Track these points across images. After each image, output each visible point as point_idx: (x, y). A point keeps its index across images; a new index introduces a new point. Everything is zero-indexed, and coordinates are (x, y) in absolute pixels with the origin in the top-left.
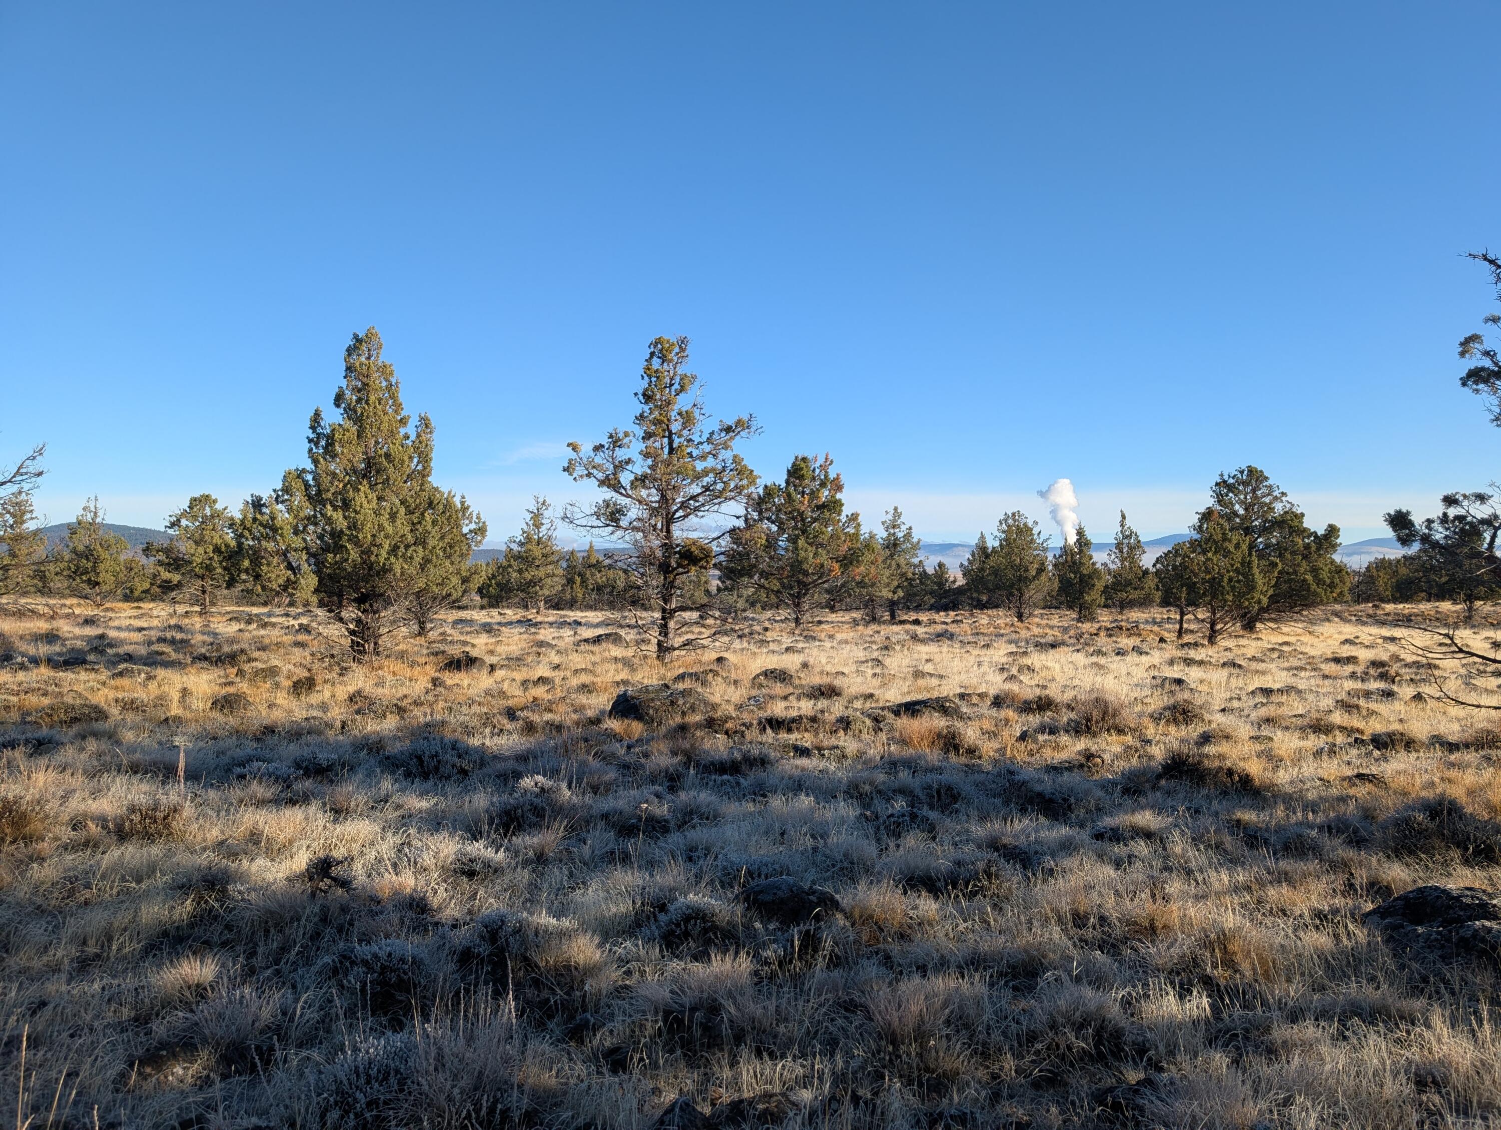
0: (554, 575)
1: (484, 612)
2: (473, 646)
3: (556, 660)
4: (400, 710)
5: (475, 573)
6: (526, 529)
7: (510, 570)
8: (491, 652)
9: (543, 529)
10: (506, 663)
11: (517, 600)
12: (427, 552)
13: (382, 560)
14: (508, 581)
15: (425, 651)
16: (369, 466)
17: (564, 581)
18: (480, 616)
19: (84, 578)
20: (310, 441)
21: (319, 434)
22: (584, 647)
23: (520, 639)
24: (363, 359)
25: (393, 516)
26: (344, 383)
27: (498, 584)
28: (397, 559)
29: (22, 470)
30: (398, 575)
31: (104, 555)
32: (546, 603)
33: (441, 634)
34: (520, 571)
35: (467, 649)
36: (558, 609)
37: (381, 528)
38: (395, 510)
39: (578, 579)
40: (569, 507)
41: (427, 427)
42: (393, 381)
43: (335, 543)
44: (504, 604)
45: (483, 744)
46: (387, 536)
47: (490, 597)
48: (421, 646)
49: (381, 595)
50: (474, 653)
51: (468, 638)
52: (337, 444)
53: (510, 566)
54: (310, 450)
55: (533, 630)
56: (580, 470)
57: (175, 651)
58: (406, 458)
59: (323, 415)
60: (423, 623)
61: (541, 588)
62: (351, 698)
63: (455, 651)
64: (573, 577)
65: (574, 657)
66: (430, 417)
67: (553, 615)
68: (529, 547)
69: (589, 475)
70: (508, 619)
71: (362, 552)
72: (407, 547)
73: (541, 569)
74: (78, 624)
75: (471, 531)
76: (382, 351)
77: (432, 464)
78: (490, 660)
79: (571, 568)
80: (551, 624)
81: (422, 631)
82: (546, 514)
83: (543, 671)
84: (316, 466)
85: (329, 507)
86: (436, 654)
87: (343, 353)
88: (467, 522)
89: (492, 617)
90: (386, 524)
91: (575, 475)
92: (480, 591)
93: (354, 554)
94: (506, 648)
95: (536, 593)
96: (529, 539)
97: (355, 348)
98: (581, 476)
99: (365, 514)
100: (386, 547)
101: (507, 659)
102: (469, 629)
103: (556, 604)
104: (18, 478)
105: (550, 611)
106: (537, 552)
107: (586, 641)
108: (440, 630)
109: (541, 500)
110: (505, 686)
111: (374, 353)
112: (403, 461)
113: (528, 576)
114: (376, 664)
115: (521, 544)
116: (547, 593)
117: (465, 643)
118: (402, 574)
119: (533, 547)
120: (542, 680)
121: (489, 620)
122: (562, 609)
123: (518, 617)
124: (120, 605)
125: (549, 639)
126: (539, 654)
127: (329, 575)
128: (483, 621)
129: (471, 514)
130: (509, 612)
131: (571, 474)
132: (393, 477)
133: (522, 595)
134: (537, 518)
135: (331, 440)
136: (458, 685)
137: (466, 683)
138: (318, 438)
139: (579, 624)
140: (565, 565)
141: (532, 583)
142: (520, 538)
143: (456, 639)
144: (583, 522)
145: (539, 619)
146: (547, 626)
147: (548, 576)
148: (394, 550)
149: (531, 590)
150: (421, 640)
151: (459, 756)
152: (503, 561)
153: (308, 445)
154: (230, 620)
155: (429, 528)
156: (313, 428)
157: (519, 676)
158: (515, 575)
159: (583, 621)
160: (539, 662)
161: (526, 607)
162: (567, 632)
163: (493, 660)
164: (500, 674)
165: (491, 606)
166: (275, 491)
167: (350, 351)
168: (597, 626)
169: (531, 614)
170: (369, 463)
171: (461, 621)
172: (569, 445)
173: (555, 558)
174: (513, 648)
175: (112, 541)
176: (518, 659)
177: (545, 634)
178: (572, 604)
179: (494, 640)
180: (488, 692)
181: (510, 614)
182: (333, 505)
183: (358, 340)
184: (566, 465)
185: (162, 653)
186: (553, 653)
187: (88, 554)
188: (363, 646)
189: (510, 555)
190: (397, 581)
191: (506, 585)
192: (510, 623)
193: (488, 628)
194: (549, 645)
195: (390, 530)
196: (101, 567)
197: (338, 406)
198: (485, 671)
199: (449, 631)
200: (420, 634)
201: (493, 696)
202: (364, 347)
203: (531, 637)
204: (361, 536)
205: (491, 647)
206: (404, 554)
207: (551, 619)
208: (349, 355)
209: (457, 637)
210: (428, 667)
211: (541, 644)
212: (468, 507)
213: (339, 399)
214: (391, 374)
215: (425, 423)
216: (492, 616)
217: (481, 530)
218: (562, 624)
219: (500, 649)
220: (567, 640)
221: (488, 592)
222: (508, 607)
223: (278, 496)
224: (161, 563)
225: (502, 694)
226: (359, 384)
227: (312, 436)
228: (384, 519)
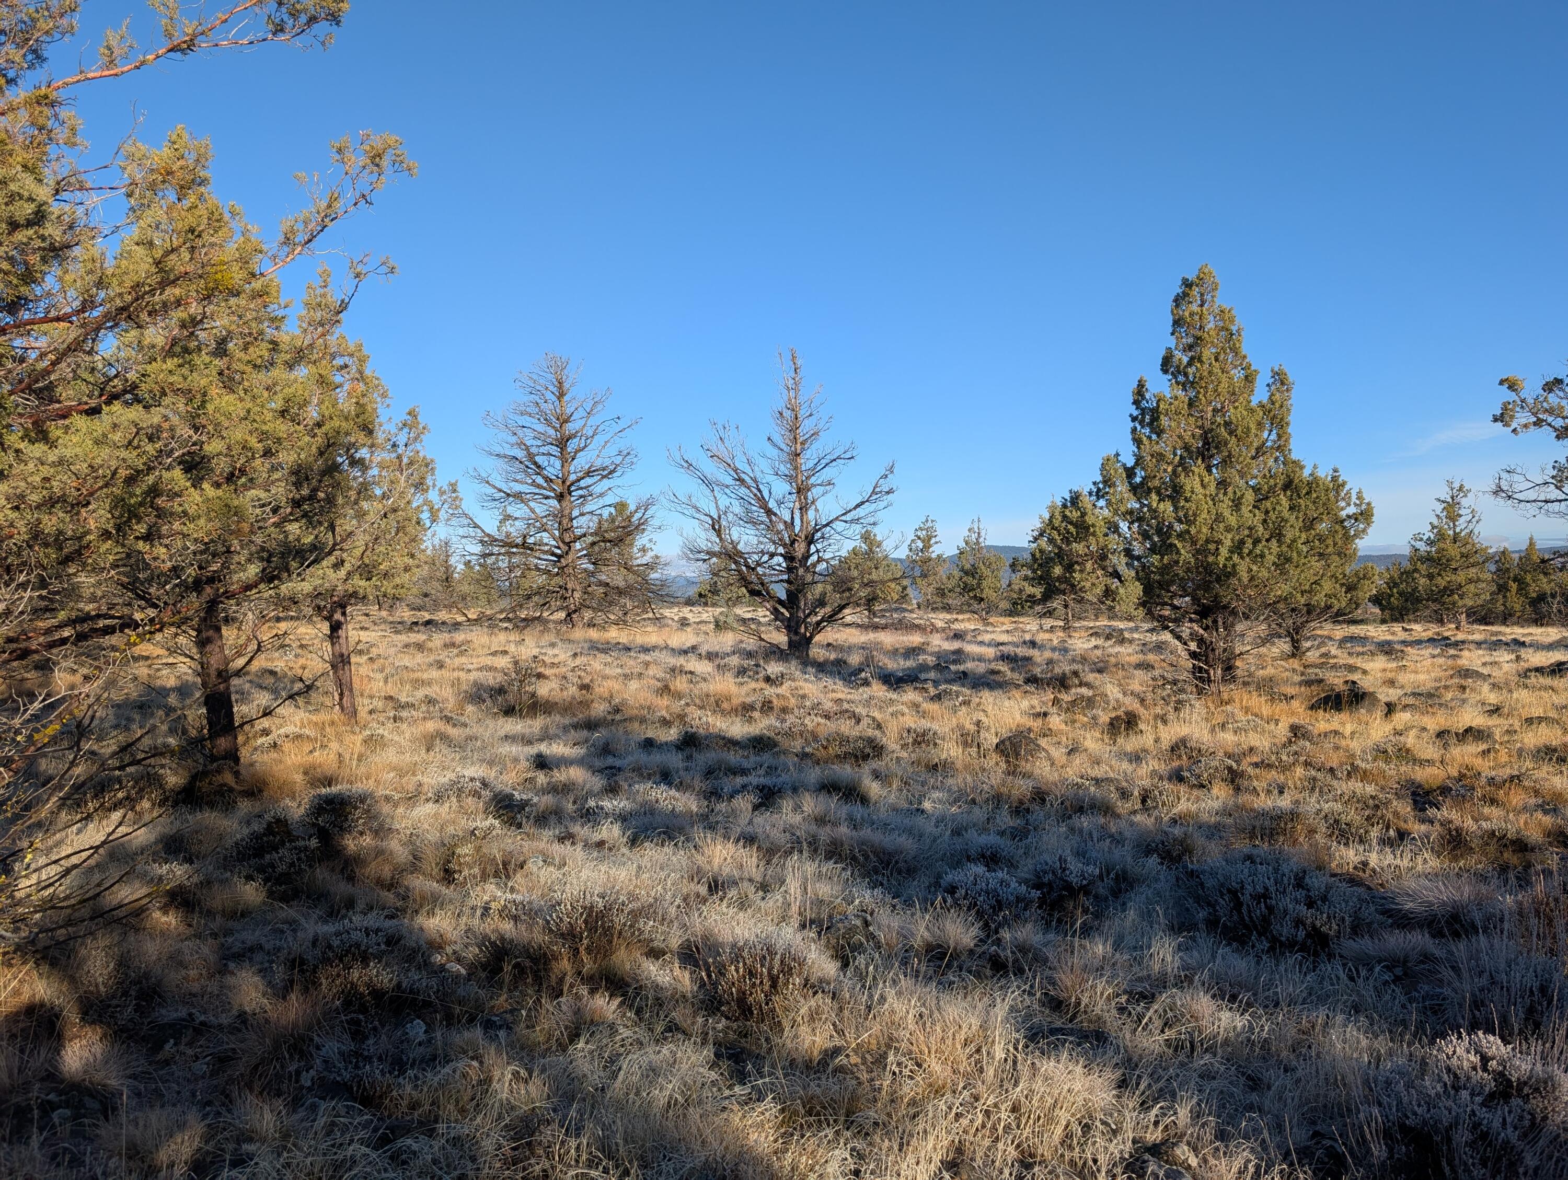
0: (1479, 580)
1: (1384, 627)
2: (1365, 672)
3: (1493, 698)
4: (1234, 778)
5: (1365, 577)
6: (1436, 522)
7: (1416, 575)
8: (1391, 683)
9: (1461, 523)
10: (1411, 701)
11: (1427, 613)
12: (1284, 548)
13: (1221, 560)
14: (1415, 590)
15: (1297, 678)
16: (1206, 443)
17: (1495, 588)
18: (1378, 632)
19: (971, 594)
20: (1134, 419)
21: (1143, 410)
22: (1533, 680)
23: (1433, 665)
24: (1195, 308)
25: (1237, 504)
26: (1172, 342)
27: (1401, 594)
28: (1242, 558)
29: (878, 490)
30: (1245, 580)
31: (986, 572)
32: (1468, 616)
33: (1323, 655)
34: (1431, 577)
35: (1355, 677)
36: (1487, 624)
37: (1219, 518)
38: (1239, 494)
39: (1514, 586)
40: (1505, 475)
41: (1283, 383)
42: (1234, 329)
43: (1163, 542)
44: (1411, 617)
45: (1365, 864)
46: (1228, 529)
47: (1392, 609)
48: (1294, 670)
49: (1225, 607)
50: (1366, 683)
51: (1359, 662)
52: (1162, 417)
53: (1416, 570)
54: (1134, 430)
55: (1452, 652)
56: (1523, 417)
57: (1013, 670)
58: (1253, 426)
59: (1147, 385)
60: (1298, 641)
61: (1461, 597)
62: (1174, 749)
63: (1336, 680)
64: (1506, 583)
65: (1522, 695)
66: (1286, 370)
67: (1480, 632)
68: (1442, 545)
69: (1538, 423)
70: (1415, 636)
71: (1198, 552)
72: (1256, 542)
73: (1459, 572)
74: (947, 639)
75: (1349, 517)
76: (1217, 293)
77: (1290, 430)
78: (1387, 694)
79: (1502, 571)
80: (1479, 644)
81: (1296, 651)
82: (1465, 502)
83: (1471, 717)
84: (1139, 448)
85: (1154, 496)
86: (1309, 683)
87: (1170, 304)
88: (1343, 504)
89: (1393, 634)
90: (1227, 513)
91: (1514, 425)
92: (1376, 600)
93: (1185, 554)
94: (1412, 677)
95: (1454, 604)
96: (1441, 536)
97: (1185, 295)
98: (1526, 426)
99: (1198, 502)
100: (1228, 543)
101: (1414, 694)
102: (1360, 649)
103: (1482, 617)
104: (874, 497)
105: (1475, 627)
106: (1453, 551)
107: (1539, 670)
108: (1323, 650)
109: (1456, 485)
110: (1410, 740)
111: (1208, 297)
112: (1248, 429)
113: (1441, 582)
114: (1225, 696)
115: (1430, 542)
116: (1470, 603)
117: (1352, 668)
118: (1252, 579)
119: (1448, 544)
120: (1470, 734)
121: (1389, 638)
122: (1492, 624)
123: (1430, 634)
124: (1002, 619)
125: (1476, 665)
126: (1463, 688)
127: (1159, 582)
128: (1382, 638)
129: (1348, 492)
130: (1417, 627)
131: (1507, 425)
132: (1235, 451)
133: (1434, 606)
134: (1451, 509)
135: (1155, 414)
136: (1336, 732)
137: (1348, 729)
138: (1143, 414)
139: (1523, 644)
140: (1493, 568)
141: (1448, 591)
142: (1429, 534)
143: (1342, 662)
144: (1532, 495)
145: (1460, 636)
146: (1472, 646)
147: (1471, 581)
148: (1238, 547)
149: (1446, 599)
150: (1295, 664)
151: (1310, 904)
152: (1407, 565)
153: (1132, 425)
154: (1091, 635)
155: (1286, 514)
156: (1136, 403)
157: (1433, 723)
158: (1422, 581)
159: (1527, 640)
160: (1464, 701)
161: (1441, 622)
162: (1504, 656)
163: (1392, 694)
164: (1402, 718)
165: (1395, 620)
166: (1094, 483)
167: (1178, 301)
168: (1551, 647)
169: (1448, 630)
170: (1206, 438)
171: (1352, 639)
172: (1501, 383)
173: (1479, 558)
174: (1422, 677)
175: (993, 559)
176: (1430, 695)
177: (1472, 658)
178: (1506, 618)
179: (1394, 665)
180: (1381, 752)
181: (1419, 630)
182: (1159, 493)
183: (1187, 284)
184: (1498, 412)
185: (998, 672)
186: (1486, 688)
187: (971, 572)
188: (1207, 672)
189: (1416, 557)
190: (1245, 588)
191: (1412, 594)
192: (1419, 642)
193: (1386, 649)
194: (1478, 675)
195: (1233, 520)
196: (985, 583)
197: (1165, 371)
198: (1379, 713)
199: (1334, 651)
200: (1293, 655)
201: (1387, 760)
202: (1195, 291)
203: (1450, 662)
204: (1193, 531)
205: (1390, 675)
206: (1251, 552)
207: (1477, 637)
208: (1177, 306)
209: (1343, 658)
210: (1295, 704)
211: (1466, 673)
212: (1344, 484)
213: (1166, 363)
214: (1232, 321)
215: (1280, 379)
216: (1395, 632)
217: (1365, 515)
218: (1496, 645)
219: (1404, 678)
220: (1506, 667)
221: (1389, 603)
222: (1416, 621)
223: (1099, 490)
224: (1026, 578)
225: (1404, 754)
226: (1190, 340)
227: (1135, 413)
228: (1225, 508)
